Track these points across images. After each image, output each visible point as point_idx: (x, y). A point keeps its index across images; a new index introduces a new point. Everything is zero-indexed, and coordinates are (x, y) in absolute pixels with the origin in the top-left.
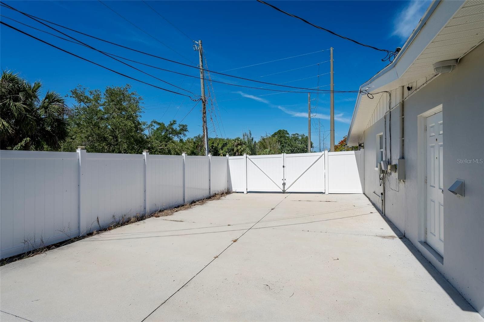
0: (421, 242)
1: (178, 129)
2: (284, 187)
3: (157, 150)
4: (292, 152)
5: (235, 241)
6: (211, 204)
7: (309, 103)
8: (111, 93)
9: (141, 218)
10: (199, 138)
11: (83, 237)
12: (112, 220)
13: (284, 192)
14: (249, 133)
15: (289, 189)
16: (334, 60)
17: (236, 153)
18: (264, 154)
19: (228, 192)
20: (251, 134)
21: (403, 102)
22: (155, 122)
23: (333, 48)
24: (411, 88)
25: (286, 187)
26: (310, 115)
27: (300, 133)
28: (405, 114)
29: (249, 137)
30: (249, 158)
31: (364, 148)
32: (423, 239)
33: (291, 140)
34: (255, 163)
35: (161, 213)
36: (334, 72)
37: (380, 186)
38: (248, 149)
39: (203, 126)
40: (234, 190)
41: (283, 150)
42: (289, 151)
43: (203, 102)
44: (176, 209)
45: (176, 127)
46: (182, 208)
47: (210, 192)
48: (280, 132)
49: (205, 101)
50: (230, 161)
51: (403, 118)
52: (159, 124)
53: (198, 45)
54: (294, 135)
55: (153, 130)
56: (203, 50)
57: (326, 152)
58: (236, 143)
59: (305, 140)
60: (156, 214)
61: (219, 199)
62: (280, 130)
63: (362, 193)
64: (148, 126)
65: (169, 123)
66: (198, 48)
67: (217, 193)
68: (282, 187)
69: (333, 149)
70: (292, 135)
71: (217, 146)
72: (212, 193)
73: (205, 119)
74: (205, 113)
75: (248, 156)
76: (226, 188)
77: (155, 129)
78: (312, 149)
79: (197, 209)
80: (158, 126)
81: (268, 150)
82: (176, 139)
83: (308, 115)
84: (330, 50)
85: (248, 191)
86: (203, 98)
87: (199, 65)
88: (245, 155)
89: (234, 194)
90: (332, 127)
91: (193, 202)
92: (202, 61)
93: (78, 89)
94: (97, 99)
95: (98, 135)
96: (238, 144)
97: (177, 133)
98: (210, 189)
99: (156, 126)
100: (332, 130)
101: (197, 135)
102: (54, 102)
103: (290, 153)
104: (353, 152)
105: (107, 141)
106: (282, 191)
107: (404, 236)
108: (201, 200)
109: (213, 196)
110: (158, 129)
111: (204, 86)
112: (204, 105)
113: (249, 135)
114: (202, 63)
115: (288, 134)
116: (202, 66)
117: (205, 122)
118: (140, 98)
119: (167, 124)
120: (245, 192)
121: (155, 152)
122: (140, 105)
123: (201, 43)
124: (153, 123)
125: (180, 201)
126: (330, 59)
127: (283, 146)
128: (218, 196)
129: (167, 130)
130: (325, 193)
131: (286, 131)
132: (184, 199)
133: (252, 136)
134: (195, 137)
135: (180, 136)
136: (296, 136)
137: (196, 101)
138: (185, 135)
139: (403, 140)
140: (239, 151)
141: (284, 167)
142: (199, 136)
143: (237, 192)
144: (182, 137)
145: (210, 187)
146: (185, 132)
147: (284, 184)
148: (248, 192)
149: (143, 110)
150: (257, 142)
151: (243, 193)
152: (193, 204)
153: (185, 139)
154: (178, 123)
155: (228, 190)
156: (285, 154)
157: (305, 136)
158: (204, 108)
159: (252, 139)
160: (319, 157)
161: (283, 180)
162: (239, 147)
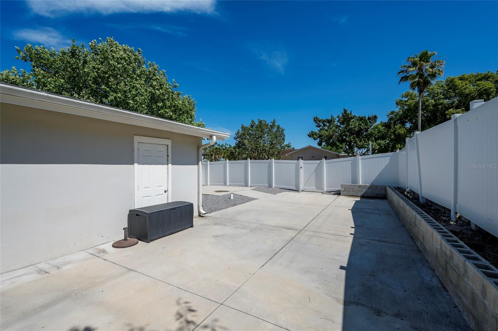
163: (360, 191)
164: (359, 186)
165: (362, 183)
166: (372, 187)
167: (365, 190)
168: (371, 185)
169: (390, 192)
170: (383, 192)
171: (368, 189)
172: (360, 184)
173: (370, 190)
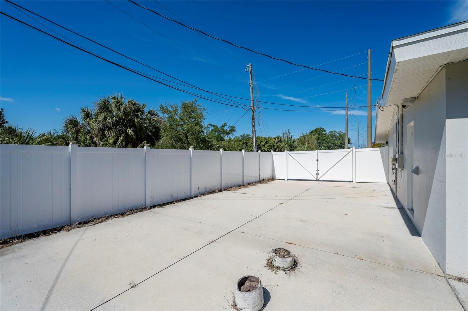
0: (409, 209)
1: (228, 130)
2: (317, 177)
3: (215, 148)
4: (329, 148)
5: (281, 204)
6: (261, 185)
7: (346, 102)
8: (185, 107)
9: (220, 191)
10: (244, 136)
11: (192, 198)
12: (205, 190)
13: (317, 180)
14: (288, 132)
15: (322, 177)
16: (371, 61)
17: (276, 149)
18: (301, 150)
19: (273, 179)
20: (289, 133)
21: (403, 114)
22: (210, 125)
23: (371, 49)
24: (405, 106)
25: (319, 176)
26: (347, 113)
27: (338, 130)
28: (404, 122)
29: (288, 135)
30: (289, 153)
31: (388, 145)
32: (410, 207)
33: (328, 136)
34: (294, 157)
35: (230, 189)
36: (371, 73)
37: (393, 174)
38: (287, 146)
39: (252, 129)
40: (277, 178)
41: (320, 147)
42: (326, 147)
43: (253, 111)
44: (239, 187)
45: (226, 128)
46: (242, 187)
47: (260, 178)
48: (317, 130)
49: (254, 110)
50: (274, 156)
51: (403, 125)
52: (213, 126)
53: (248, 67)
54: (332, 132)
55: (208, 131)
56: (252, 71)
57: (354, 149)
58: (276, 141)
59: (342, 137)
60: (228, 189)
61: (266, 183)
62: (317, 128)
63: (386, 182)
64: (205, 128)
65: (221, 125)
66: (248, 69)
67: (264, 179)
68: (315, 176)
69: (370, 145)
70: (329, 132)
71: (260, 143)
72: (261, 179)
73: (254, 123)
74: (254, 119)
75: (288, 151)
76: (271, 176)
77: (210, 130)
78: (349, 145)
79: (252, 188)
80: (213, 128)
81: (306, 146)
82: (226, 138)
83: (345, 112)
84: (368, 52)
85: (288, 178)
86: (252, 108)
87: (249, 82)
88: (286, 151)
89: (277, 180)
90: (370, 124)
91: (249, 184)
92: (252, 79)
93: (163, 104)
94: (176, 111)
95: (177, 137)
96: (278, 142)
97: (227, 133)
98: (260, 176)
99: (211, 128)
100: (369, 127)
101: (242, 134)
102: (153, 116)
103: (327, 149)
104: (378, 149)
105: (182, 141)
106: (316, 179)
107: (403, 208)
108: (254, 183)
109: (262, 181)
110: (212, 130)
111: (253, 98)
112: (253, 113)
113: (288, 134)
114: (252, 81)
115: (325, 131)
116: (252, 83)
117: (254, 126)
118: (204, 109)
119: (219, 126)
120: (286, 179)
121: (214, 148)
122: (204, 114)
123: (251, 66)
124: (209, 125)
125: (241, 183)
126: (367, 60)
127: (320, 143)
128: (265, 181)
129: (219, 131)
130: (352, 182)
131: (323, 129)
132: (243, 181)
133: (291, 135)
134: (240, 136)
135: (230, 135)
136: (334, 133)
137: (247, 110)
138: (233, 135)
139: (403, 141)
140: (279, 147)
141: (317, 160)
142: (244, 135)
143: (280, 180)
144: (231, 136)
145: (260, 174)
146: (233, 133)
147: (317, 174)
148: (288, 180)
149: (205, 117)
150: (295, 139)
151: (284, 180)
152: (249, 185)
153: (233, 138)
154: (228, 125)
155: (272, 177)
156: (318, 150)
157: (342, 132)
158: (253, 115)
159: (291, 137)
160: (348, 152)
161: (316, 170)
162: (279, 144)
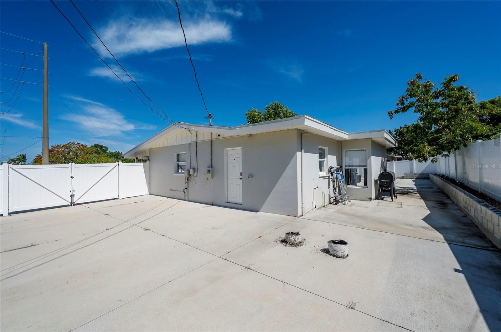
2: (72, 200)
5: (148, 230)
13: (72, 204)
15: (80, 199)
21: (212, 140)
23: (47, 44)
25: (75, 199)
30: (14, 168)
31: (149, 161)
34: (26, 175)
36: (48, 72)
63: (148, 194)
68: (70, 200)
104: (142, 164)
107: (213, 204)
120: (6, 214)
130: (119, 198)
141: (72, 178)
147: (72, 196)
148: (10, 214)
151: (1, 216)
156: (73, 164)
160: (112, 167)
161: (70, 191)
163: (415, 177)
164: (414, 174)
165: (416, 172)
166: (421, 174)
167: (417, 176)
168: (421, 173)
169: (431, 176)
170: (427, 176)
171: (419, 175)
172: (415, 173)
173: (420, 176)
